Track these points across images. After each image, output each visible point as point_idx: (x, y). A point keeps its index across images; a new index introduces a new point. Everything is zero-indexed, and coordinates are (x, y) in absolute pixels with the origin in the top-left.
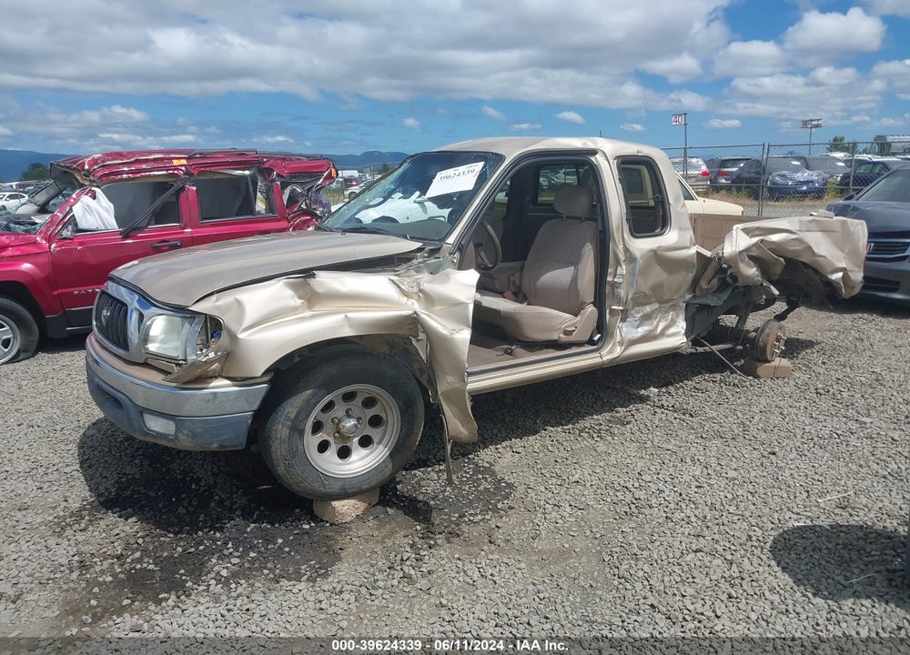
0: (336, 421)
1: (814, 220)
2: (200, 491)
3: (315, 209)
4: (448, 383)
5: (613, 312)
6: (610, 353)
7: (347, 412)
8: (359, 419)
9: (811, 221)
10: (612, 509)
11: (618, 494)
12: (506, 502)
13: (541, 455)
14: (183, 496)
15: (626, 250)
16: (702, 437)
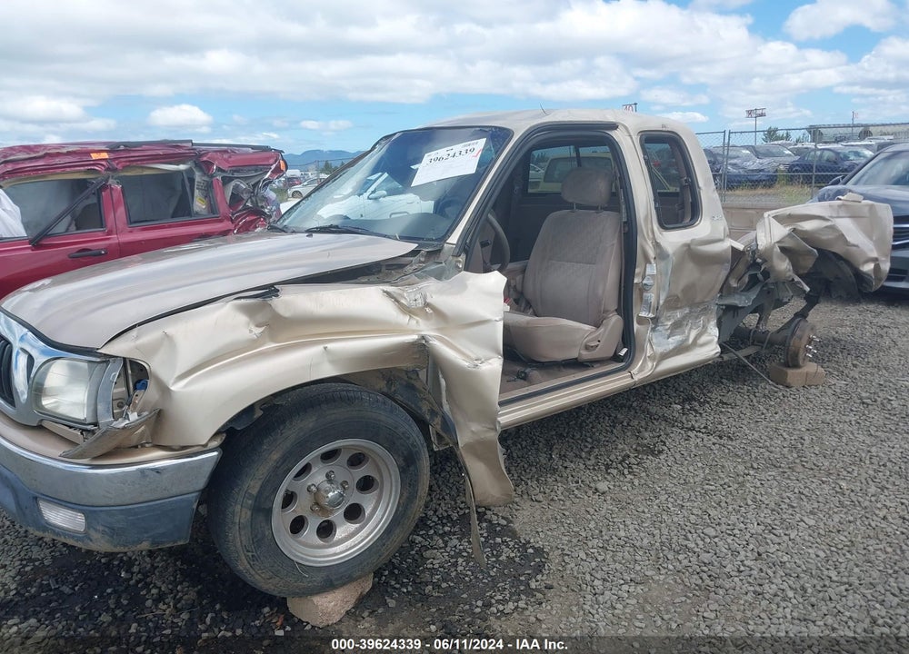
0: (313, 488)
1: (843, 205)
2: (132, 582)
3: (262, 207)
4: (472, 432)
5: (642, 321)
6: (642, 371)
7: (327, 476)
8: (343, 484)
9: (840, 206)
10: (679, 581)
11: (681, 557)
12: (539, 577)
13: (568, 503)
14: (109, 591)
15: (657, 245)
16: (752, 467)
